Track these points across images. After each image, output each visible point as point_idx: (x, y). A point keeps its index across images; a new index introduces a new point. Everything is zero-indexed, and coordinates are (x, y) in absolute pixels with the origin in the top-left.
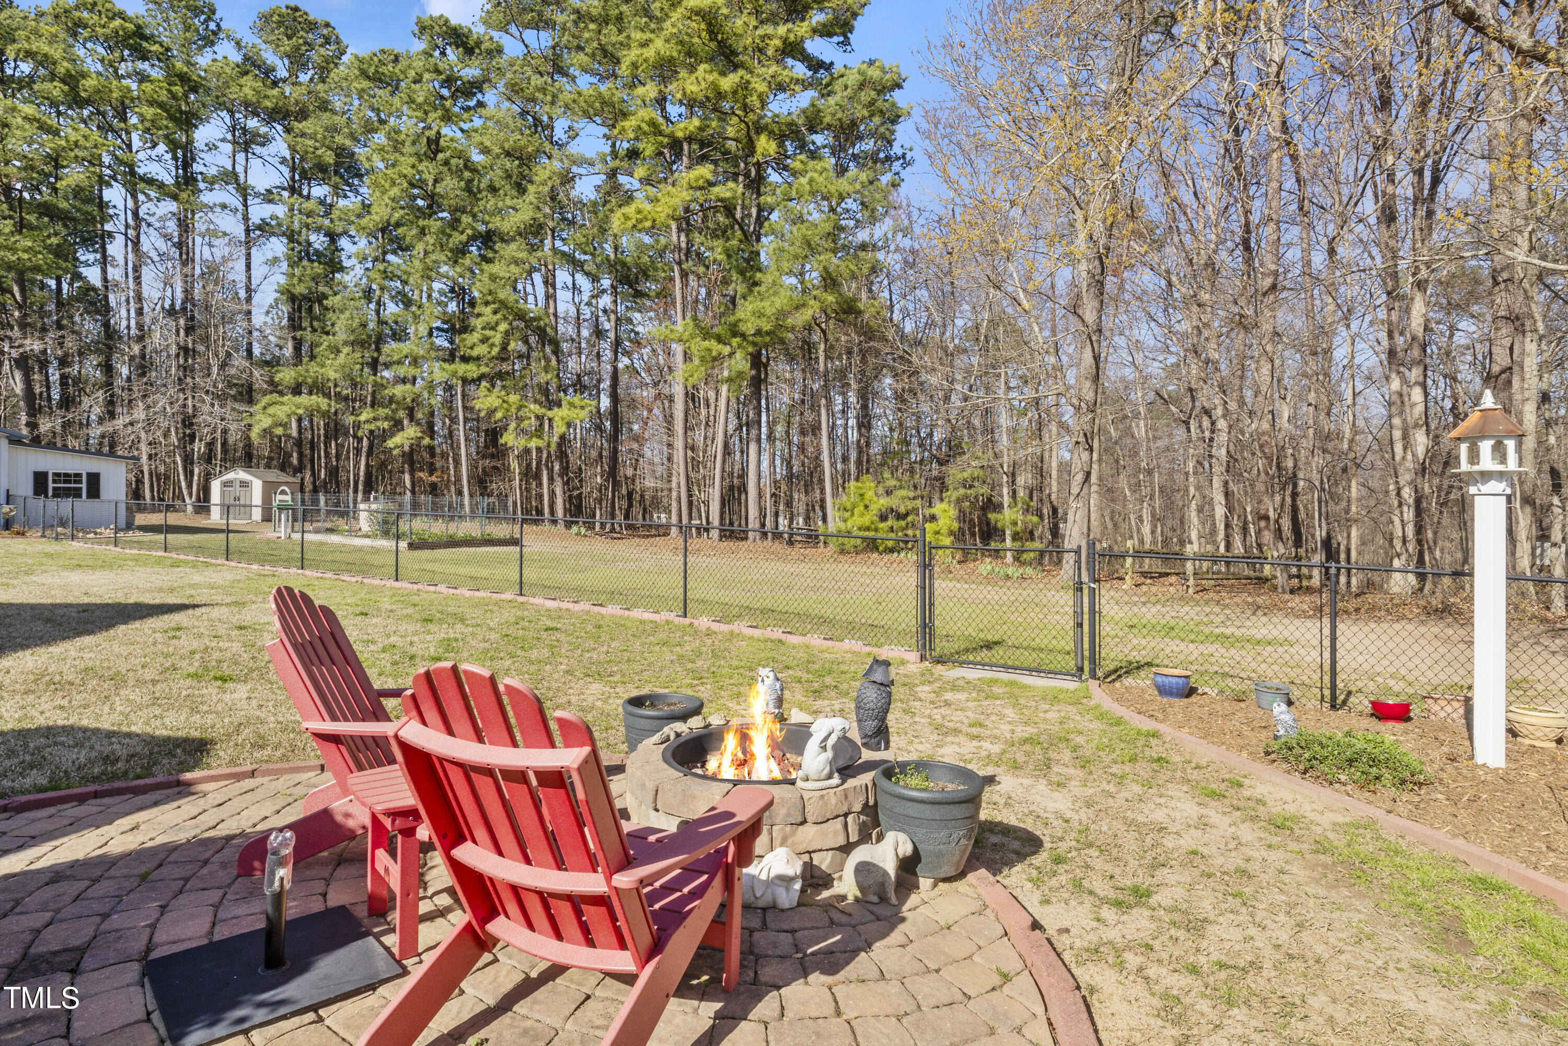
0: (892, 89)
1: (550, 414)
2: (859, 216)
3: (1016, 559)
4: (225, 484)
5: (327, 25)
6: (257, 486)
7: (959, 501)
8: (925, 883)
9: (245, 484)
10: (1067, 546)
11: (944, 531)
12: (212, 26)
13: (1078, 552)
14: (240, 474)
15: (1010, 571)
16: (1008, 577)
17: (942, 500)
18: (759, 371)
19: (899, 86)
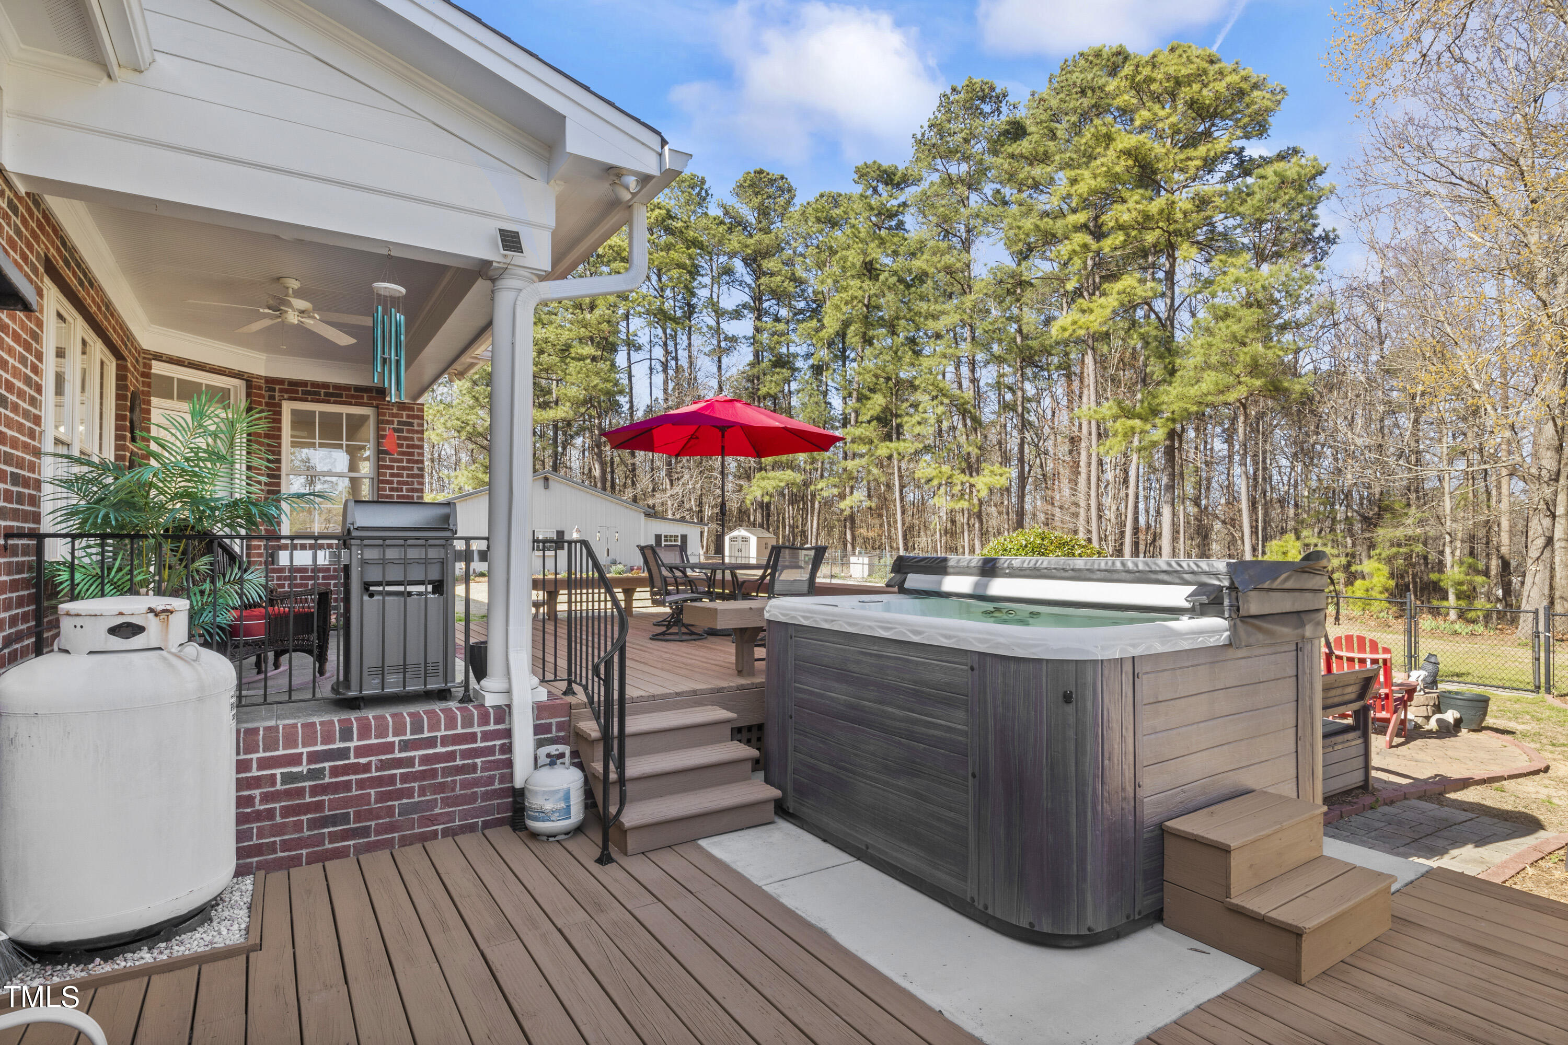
0: (1313, 177)
1: (972, 481)
2: (1283, 303)
3: (1461, 615)
4: (733, 539)
5: (782, 178)
6: (753, 540)
7: (1389, 560)
8: (1464, 731)
9: (745, 540)
10: (1524, 606)
11: (1379, 588)
12: (703, 193)
13: (1536, 612)
14: (741, 532)
15: (1457, 627)
16: (1455, 633)
17: (1370, 557)
18: (1173, 440)
19: (1320, 173)
